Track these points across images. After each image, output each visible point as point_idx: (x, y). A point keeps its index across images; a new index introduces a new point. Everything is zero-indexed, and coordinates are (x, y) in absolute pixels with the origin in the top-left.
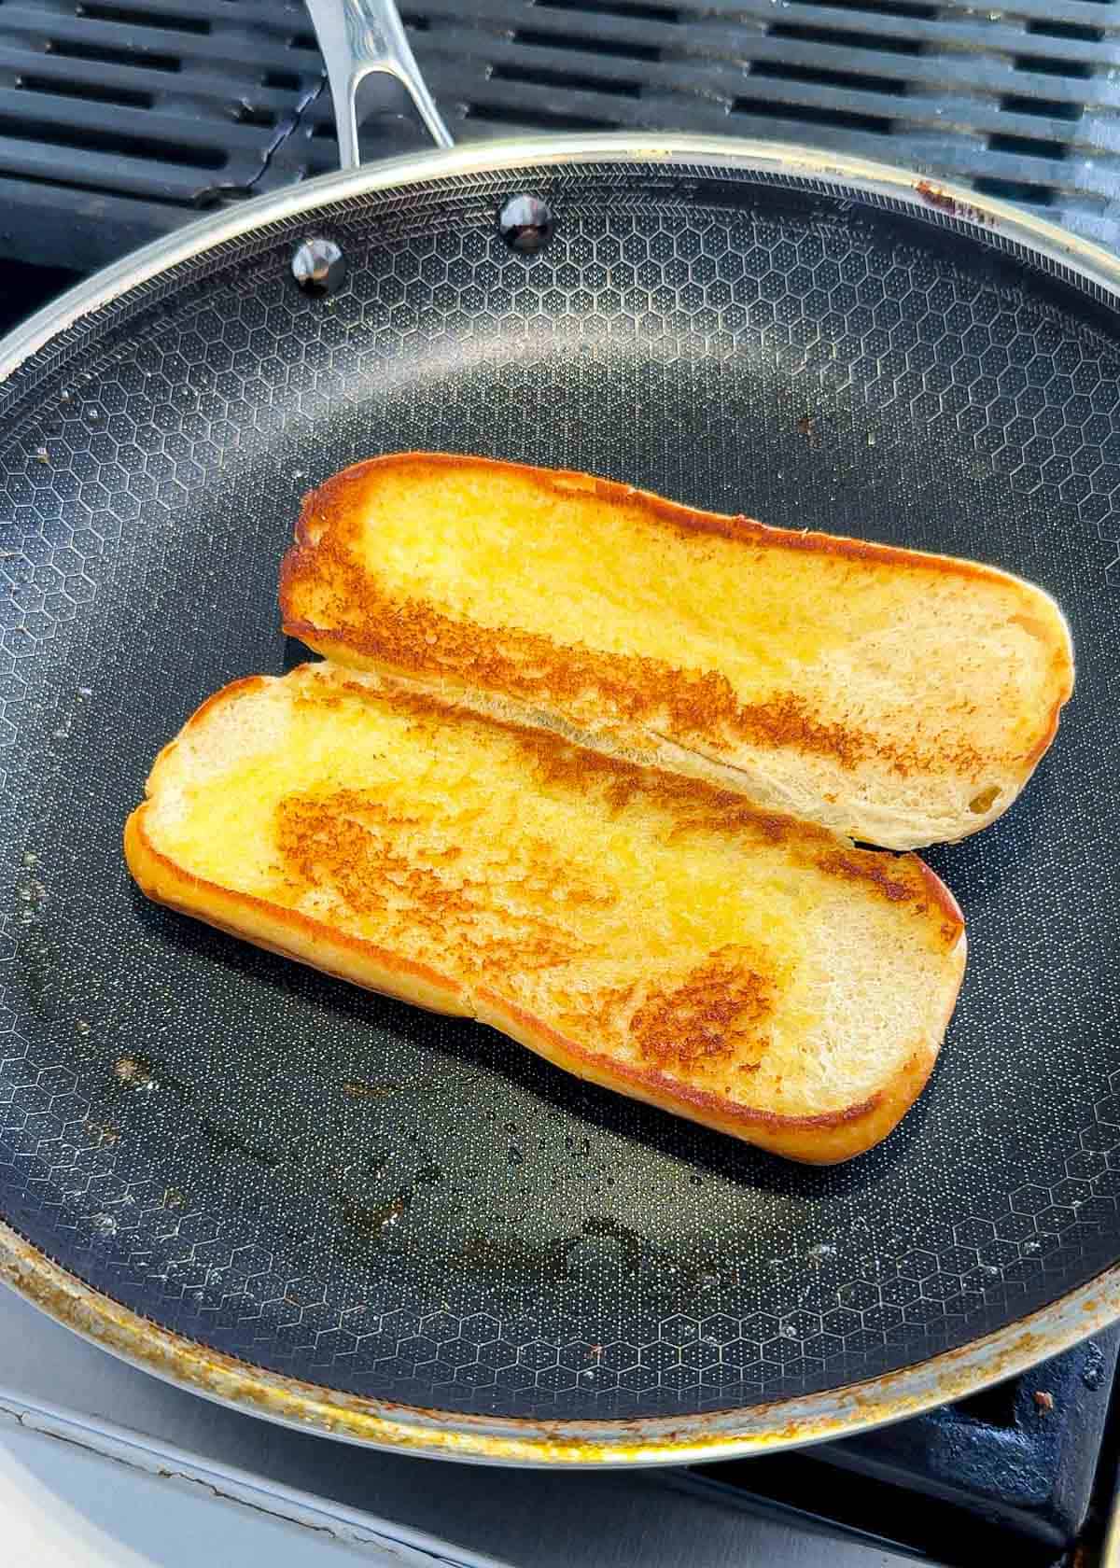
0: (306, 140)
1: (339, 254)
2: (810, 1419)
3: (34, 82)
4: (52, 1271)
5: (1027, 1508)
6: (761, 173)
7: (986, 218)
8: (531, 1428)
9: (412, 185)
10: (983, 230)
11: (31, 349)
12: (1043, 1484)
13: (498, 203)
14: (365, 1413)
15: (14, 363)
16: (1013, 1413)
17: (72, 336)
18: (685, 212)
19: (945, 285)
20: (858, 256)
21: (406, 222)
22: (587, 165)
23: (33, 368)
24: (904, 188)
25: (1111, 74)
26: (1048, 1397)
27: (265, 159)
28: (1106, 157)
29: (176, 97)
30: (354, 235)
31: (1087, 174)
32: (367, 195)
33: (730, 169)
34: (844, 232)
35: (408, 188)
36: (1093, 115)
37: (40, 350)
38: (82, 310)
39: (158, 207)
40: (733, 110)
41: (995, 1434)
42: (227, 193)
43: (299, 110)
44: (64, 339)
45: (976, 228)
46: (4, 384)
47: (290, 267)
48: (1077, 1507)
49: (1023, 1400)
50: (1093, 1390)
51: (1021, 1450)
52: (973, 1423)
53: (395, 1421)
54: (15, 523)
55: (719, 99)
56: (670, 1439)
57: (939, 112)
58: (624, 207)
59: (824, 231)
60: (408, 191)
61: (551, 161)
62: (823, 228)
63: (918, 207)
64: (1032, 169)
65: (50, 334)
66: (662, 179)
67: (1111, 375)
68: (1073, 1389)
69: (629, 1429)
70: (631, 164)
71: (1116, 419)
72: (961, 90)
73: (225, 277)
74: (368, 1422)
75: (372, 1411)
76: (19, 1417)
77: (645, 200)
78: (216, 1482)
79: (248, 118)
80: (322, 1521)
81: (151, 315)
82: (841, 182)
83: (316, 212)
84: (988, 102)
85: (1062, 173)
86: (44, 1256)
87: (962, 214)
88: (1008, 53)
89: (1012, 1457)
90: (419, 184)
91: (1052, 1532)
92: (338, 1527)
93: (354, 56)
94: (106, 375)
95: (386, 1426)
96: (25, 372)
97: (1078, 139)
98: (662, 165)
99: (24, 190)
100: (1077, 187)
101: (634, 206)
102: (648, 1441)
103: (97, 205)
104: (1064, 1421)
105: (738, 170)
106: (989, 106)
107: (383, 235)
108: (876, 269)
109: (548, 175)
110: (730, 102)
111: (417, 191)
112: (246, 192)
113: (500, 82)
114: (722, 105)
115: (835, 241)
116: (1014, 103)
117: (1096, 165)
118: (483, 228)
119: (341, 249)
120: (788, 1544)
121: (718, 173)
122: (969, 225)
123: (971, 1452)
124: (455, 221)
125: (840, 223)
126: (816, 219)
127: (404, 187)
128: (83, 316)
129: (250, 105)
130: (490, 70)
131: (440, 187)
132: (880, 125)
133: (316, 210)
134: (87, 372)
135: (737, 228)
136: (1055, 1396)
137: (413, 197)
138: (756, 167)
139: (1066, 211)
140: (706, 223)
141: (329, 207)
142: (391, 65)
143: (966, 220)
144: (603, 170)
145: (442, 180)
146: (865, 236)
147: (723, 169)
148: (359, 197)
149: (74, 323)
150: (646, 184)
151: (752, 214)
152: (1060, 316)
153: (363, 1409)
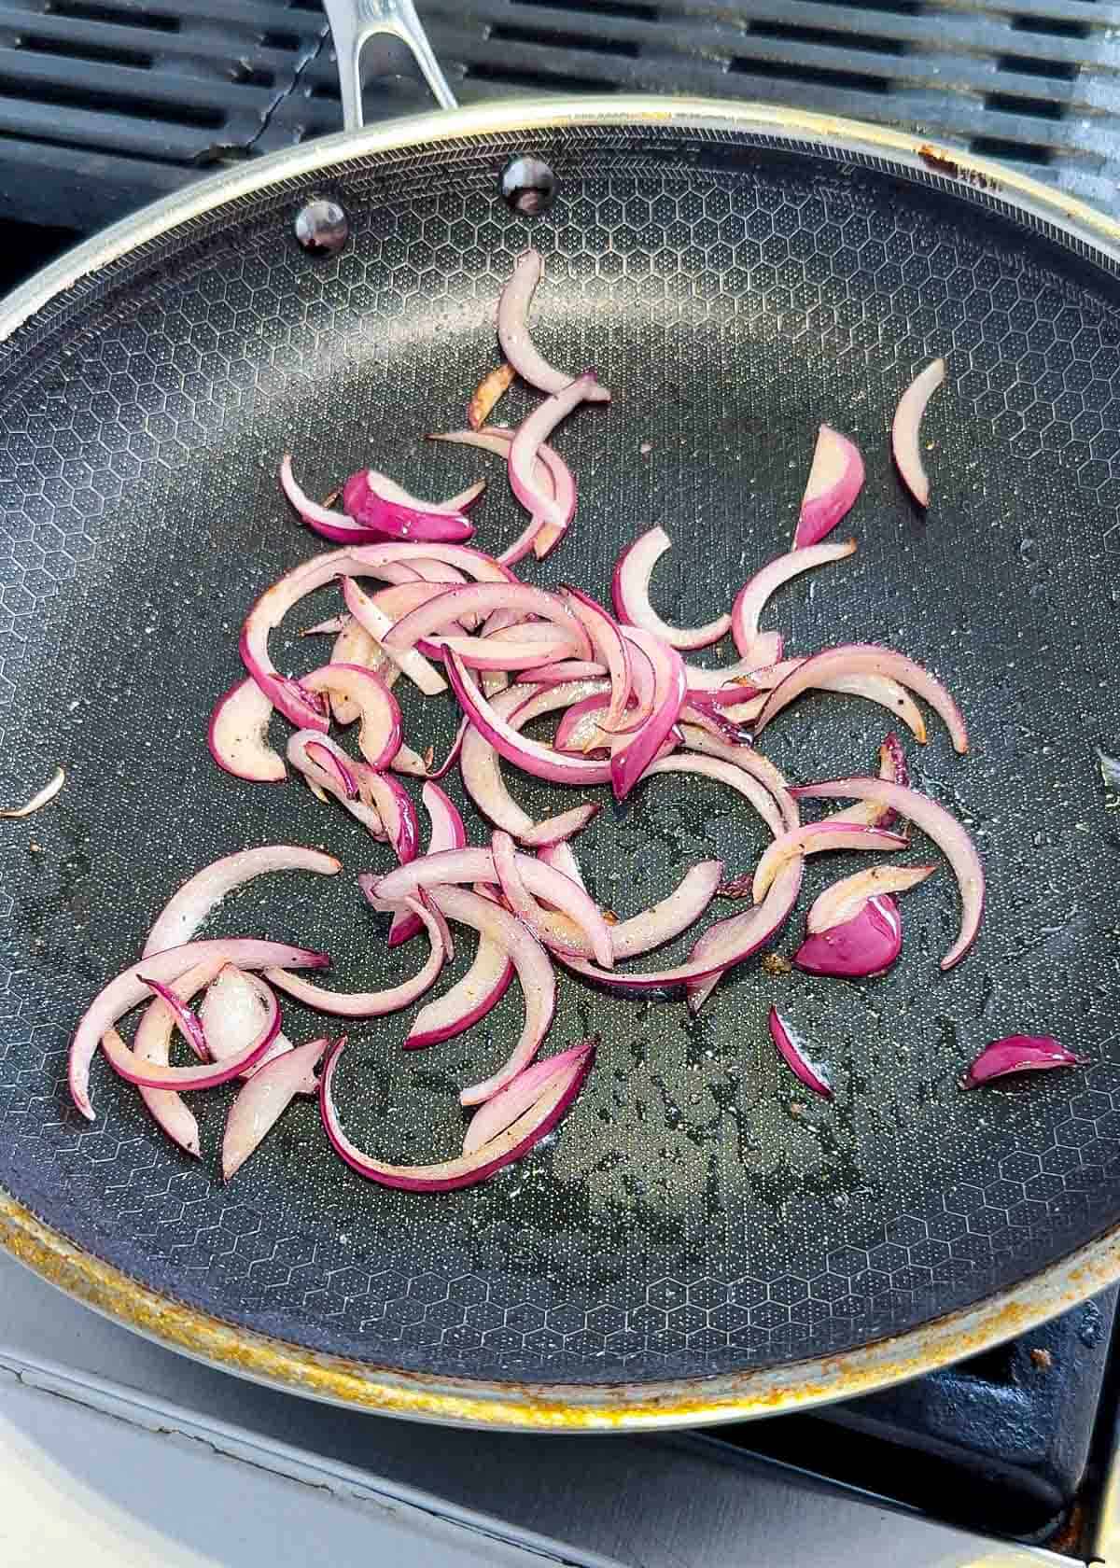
0: (307, 101)
1: (342, 215)
2: (793, 1385)
3: (34, 42)
4: (40, 1230)
5: (1023, 1465)
6: (764, 137)
7: (989, 183)
8: (515, 1392)
9: (415, 147)
10: (985, 195)
11: (32, 308)
12: (1040, 1441)
13: (500, 165)
14: (349, 1374)
15: (16, 321)
16: (1011, 1370)
17: (74, 295)
18: (688, 175)
19: (946, 250)
20: (860, 220)
21: (409, 183)
22: (589, 128)
23: (35, 327)
24: (906, 152)
25: (1108, 34)
26: (1045, 1355)
27: (263, 119)
28: (1102, 117)
29: (174, 57)
30: (357, 196)
31: (1083, 134)
32: (370, 156)
33: (733, 133)
34: (846, 197)
35: (411, 150)
36: (1089, 75)
37: (41, 309)
38: (85, 269)
39: (158, 167)
40: (732, 68)
41: (993, 1391)
42: (226, 152)
43: (298, 70)
44: (65, 297)
45: (978, 192)
46: (6, 342)
47: (293, 227)
48: (1075, 1462)
49: (1021, 1359)
50: (1090, 1347)
51: (1018, 1407)
52: (971, 1381)
53: (381, 1383)
54: (15, 482)
55: (717, 59)
56: (653, 1404)
57: (936, 71)
58: (627, 170)
59: (825, 194)
60: (410, 153)
61: (553, 123)
62: (825, 192)
63: (920, 172)
64: (1029, 129)
65: (51, 293)
66: (664, 142)
67: (1111, 341)
68: (1071, 1348)
69: (613, 1394)
70: (634, 127)
71: (1116, 386)
72: (957, 50)
73: (228, 237)
74: (352, 1383)
75: (356, 1372)
76: (19, 1375)
77: (647, 162)
78: (214, 1440)
79: (246, 78)
80: (321, 1479)
81: (153, 276)
82: (843, 146)
83: (318, 173)
84: (985, 61)
85: (1060, 134)
86: (33, 1213)
87: (964, 179)
88: (1006, 13)
89: (1010, 1415)
90: (422, 145)
91: (1048, 1490)
92: (336, 1485)
93: (359, 17)
94: (108, 334)
95: (370, 1388)
96: (26, 330)
97: (1076, 98)
98: (665, 128)
99: (24, 149)
100: (1074, 145)
101: (636, 168)
102: (631, 1406)
103: (97, 164)
104: (1061, 1379)
105: (740, 134)
106: (986, 67)
107: (385, 197)
108: (878, 232)
109: (552, 138)
110: (727, 62)
111: (421, 153)
112: (247, 153)
113: (499, 43)
114: (720, 65)
115: (838, 205)
116: (1011, 63)
117: (1093, 125)
118: (486, 190)
119: (343, 209)
120: (787, 1501)
121: (720, 137)
122: (971, 190)
123: (969, 1410)
124: (458, 183)
125: (842, 187)
126: (818, 182)
127: (407, 149)
128: (85, 275)
129: (250, 63)
130: (488, 29)
131: (442, 148)
132: (877, 84)
133: (319, 171)
134: (89, 331)
135: (738, 192)
136: (1052, 1353)
137: (416, 159)
138: (759, 130)
139: (1062, 170)
140: (709, 185)
141: (331, 169)
142: (395, 26)
143: (968, 185)
144: (606, 132)
145: (444, 142)
146: (867, 200)
147: (726, 132)
148: (363, 158)
149: (76, 281)
150: (648, 147)
151: (755, 177)
152: (1061, 281)
153: (347, 1371)
